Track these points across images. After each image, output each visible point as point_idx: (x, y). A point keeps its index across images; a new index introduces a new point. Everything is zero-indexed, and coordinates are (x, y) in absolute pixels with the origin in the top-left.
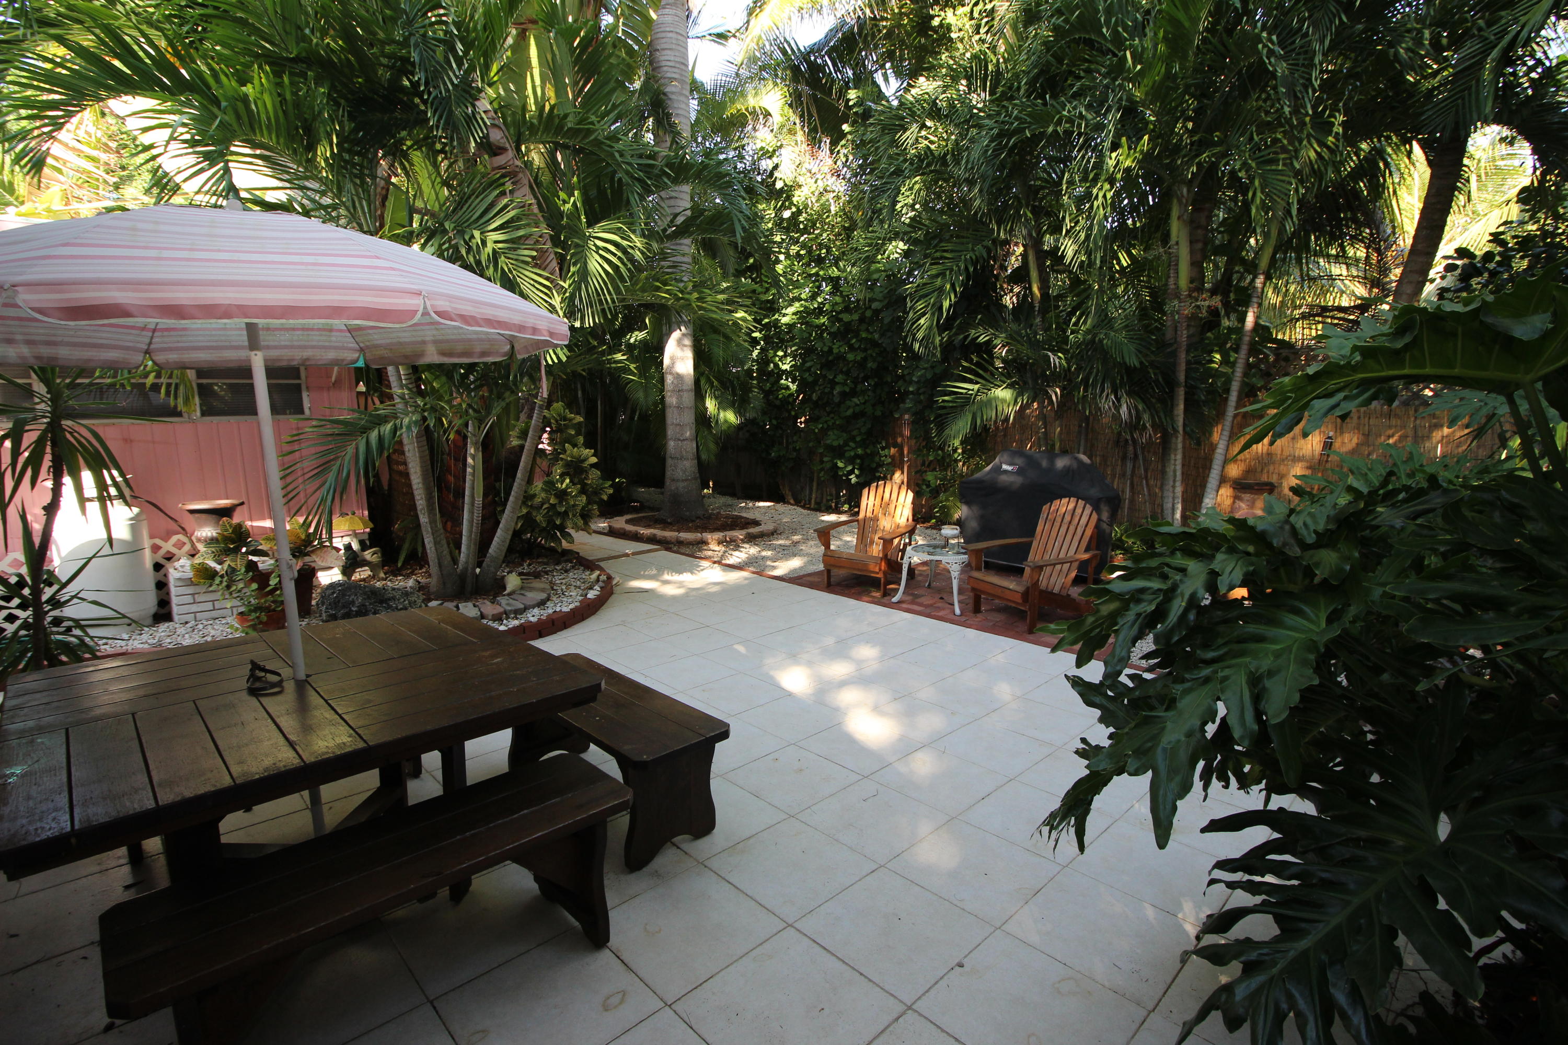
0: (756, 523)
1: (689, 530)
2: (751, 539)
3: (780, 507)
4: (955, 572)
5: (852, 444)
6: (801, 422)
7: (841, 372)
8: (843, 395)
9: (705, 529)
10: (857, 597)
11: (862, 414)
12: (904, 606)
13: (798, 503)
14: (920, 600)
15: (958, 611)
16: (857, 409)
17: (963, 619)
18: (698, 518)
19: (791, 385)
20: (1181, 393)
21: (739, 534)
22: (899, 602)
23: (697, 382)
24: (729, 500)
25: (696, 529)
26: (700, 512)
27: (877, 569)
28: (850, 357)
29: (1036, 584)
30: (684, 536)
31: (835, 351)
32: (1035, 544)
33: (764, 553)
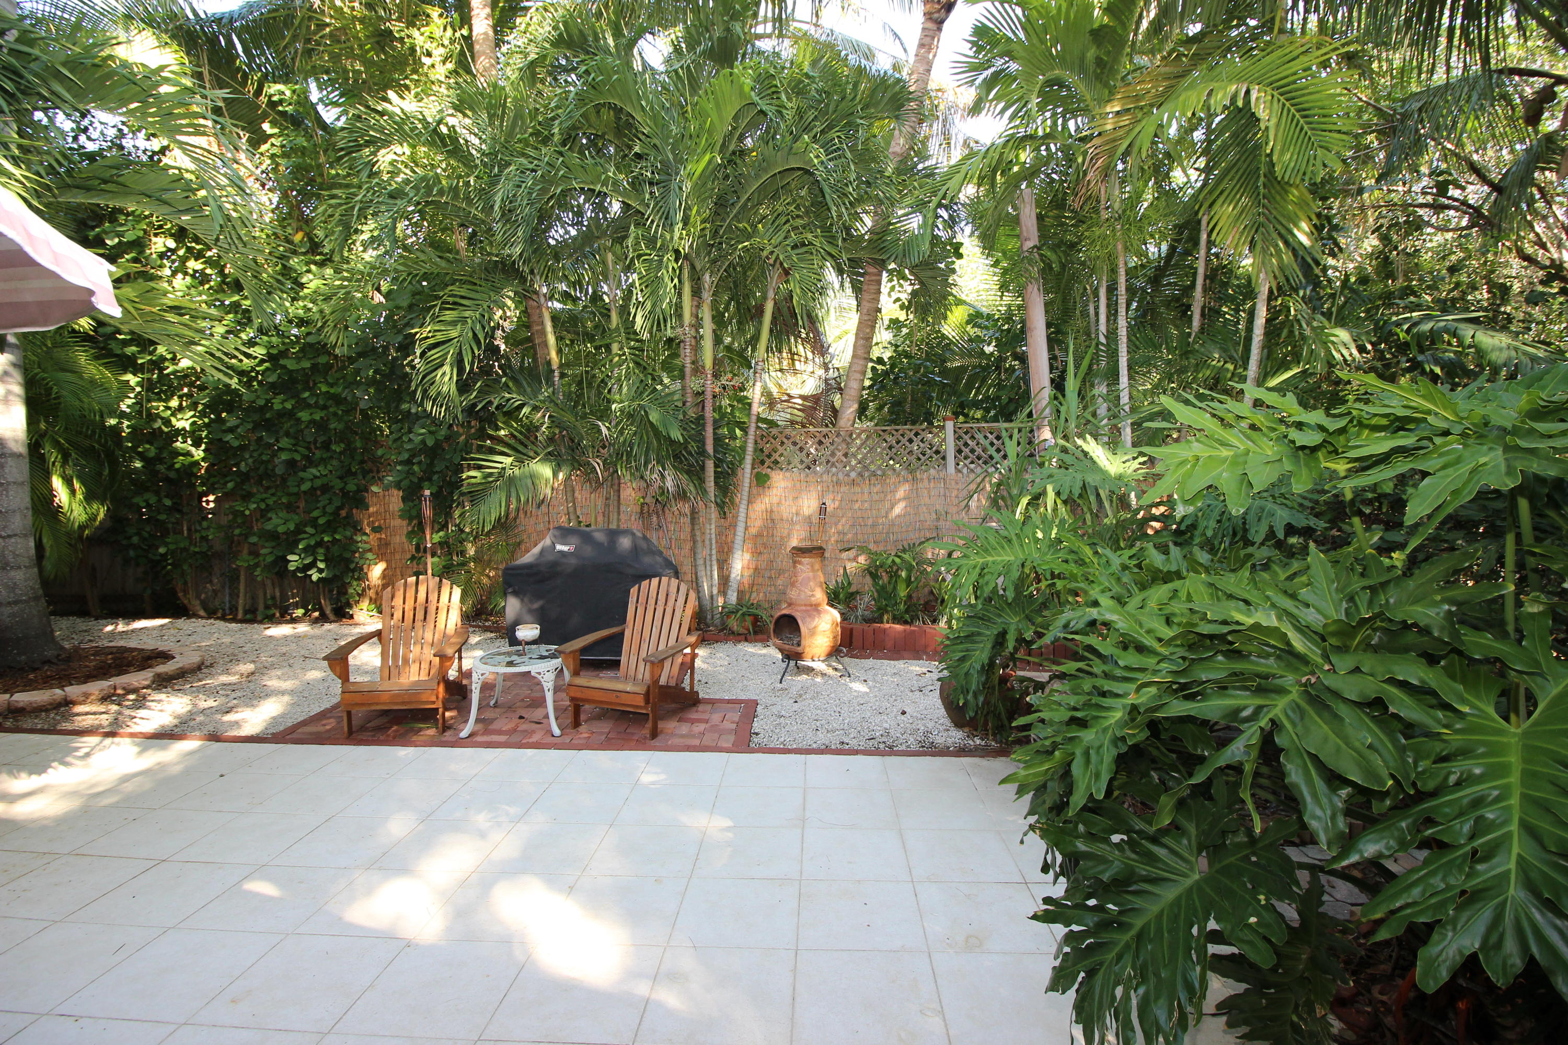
0: (165, 656)
1: (29, 686)
2: (164, 682)
3: (181, 623)
4: (548, 682)
5: (310, 530)
6: (210, 501)
7: (287, 434)
8: (291, 464)
9: (65, 679)
10: (401, 740)
11: (325, 488)
12: (479, 739)
13: (211, 614)
14: (494, 726)
15: (557, 731)
16: (318, 483)
17: (567, 739)
18: (49, 662)
19: (193, 449)
20: (710, 465)
21: (139, 678)
22: (471, 735)
23: (34, 445)
24: (81, 624)
25: (46, 683)
26: (50, 653)
27: (434, 698)
28: (304, 415)
29: (656, 681)
30: (22, 698)
31: (277, 407)
32: (627, 634)
33: (203, 704)
